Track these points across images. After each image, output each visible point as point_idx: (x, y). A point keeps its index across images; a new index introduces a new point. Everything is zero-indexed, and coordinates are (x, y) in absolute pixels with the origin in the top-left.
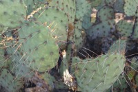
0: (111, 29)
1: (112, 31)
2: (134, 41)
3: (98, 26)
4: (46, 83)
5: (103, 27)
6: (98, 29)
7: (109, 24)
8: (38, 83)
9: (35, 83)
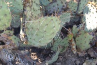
0: (63, 6)
1: (64, 8)
2: (78, 15)
3: (54, 4)
4: (13, 43)
5: (58, 5)
6: (54, 6)
7: (62, 3)
8: (7, 42)
9: (5, 42)
